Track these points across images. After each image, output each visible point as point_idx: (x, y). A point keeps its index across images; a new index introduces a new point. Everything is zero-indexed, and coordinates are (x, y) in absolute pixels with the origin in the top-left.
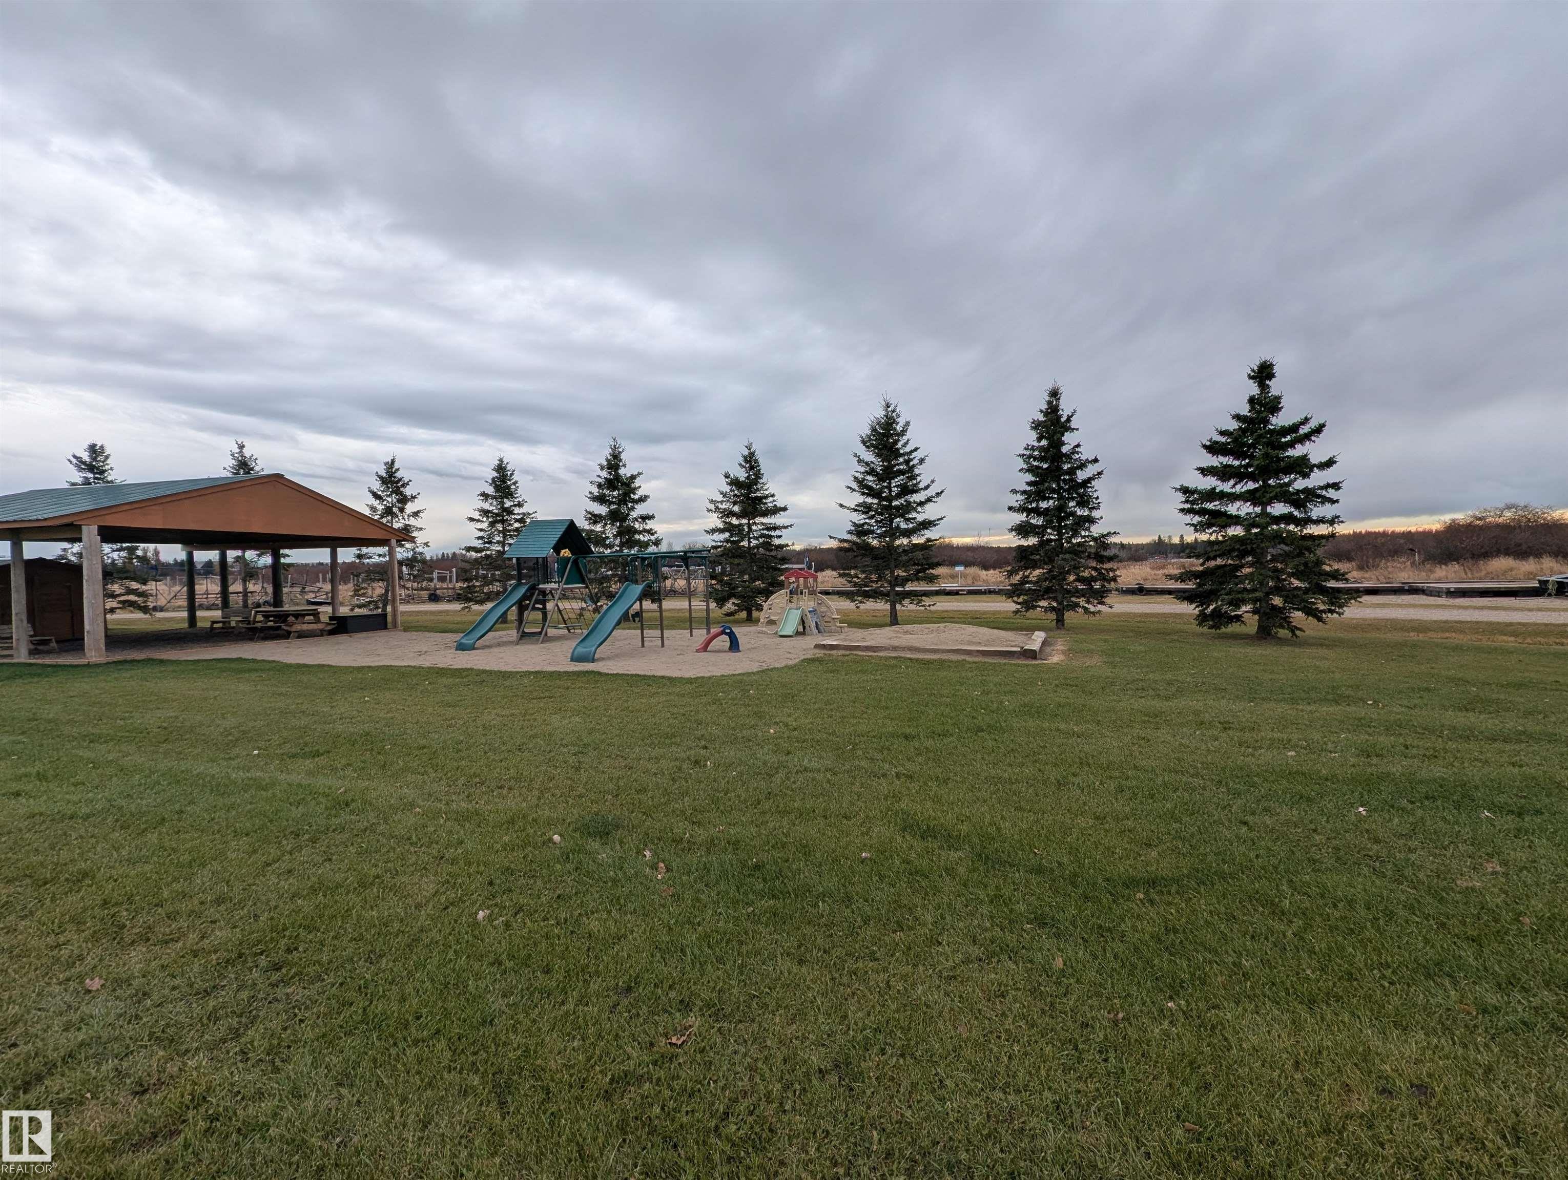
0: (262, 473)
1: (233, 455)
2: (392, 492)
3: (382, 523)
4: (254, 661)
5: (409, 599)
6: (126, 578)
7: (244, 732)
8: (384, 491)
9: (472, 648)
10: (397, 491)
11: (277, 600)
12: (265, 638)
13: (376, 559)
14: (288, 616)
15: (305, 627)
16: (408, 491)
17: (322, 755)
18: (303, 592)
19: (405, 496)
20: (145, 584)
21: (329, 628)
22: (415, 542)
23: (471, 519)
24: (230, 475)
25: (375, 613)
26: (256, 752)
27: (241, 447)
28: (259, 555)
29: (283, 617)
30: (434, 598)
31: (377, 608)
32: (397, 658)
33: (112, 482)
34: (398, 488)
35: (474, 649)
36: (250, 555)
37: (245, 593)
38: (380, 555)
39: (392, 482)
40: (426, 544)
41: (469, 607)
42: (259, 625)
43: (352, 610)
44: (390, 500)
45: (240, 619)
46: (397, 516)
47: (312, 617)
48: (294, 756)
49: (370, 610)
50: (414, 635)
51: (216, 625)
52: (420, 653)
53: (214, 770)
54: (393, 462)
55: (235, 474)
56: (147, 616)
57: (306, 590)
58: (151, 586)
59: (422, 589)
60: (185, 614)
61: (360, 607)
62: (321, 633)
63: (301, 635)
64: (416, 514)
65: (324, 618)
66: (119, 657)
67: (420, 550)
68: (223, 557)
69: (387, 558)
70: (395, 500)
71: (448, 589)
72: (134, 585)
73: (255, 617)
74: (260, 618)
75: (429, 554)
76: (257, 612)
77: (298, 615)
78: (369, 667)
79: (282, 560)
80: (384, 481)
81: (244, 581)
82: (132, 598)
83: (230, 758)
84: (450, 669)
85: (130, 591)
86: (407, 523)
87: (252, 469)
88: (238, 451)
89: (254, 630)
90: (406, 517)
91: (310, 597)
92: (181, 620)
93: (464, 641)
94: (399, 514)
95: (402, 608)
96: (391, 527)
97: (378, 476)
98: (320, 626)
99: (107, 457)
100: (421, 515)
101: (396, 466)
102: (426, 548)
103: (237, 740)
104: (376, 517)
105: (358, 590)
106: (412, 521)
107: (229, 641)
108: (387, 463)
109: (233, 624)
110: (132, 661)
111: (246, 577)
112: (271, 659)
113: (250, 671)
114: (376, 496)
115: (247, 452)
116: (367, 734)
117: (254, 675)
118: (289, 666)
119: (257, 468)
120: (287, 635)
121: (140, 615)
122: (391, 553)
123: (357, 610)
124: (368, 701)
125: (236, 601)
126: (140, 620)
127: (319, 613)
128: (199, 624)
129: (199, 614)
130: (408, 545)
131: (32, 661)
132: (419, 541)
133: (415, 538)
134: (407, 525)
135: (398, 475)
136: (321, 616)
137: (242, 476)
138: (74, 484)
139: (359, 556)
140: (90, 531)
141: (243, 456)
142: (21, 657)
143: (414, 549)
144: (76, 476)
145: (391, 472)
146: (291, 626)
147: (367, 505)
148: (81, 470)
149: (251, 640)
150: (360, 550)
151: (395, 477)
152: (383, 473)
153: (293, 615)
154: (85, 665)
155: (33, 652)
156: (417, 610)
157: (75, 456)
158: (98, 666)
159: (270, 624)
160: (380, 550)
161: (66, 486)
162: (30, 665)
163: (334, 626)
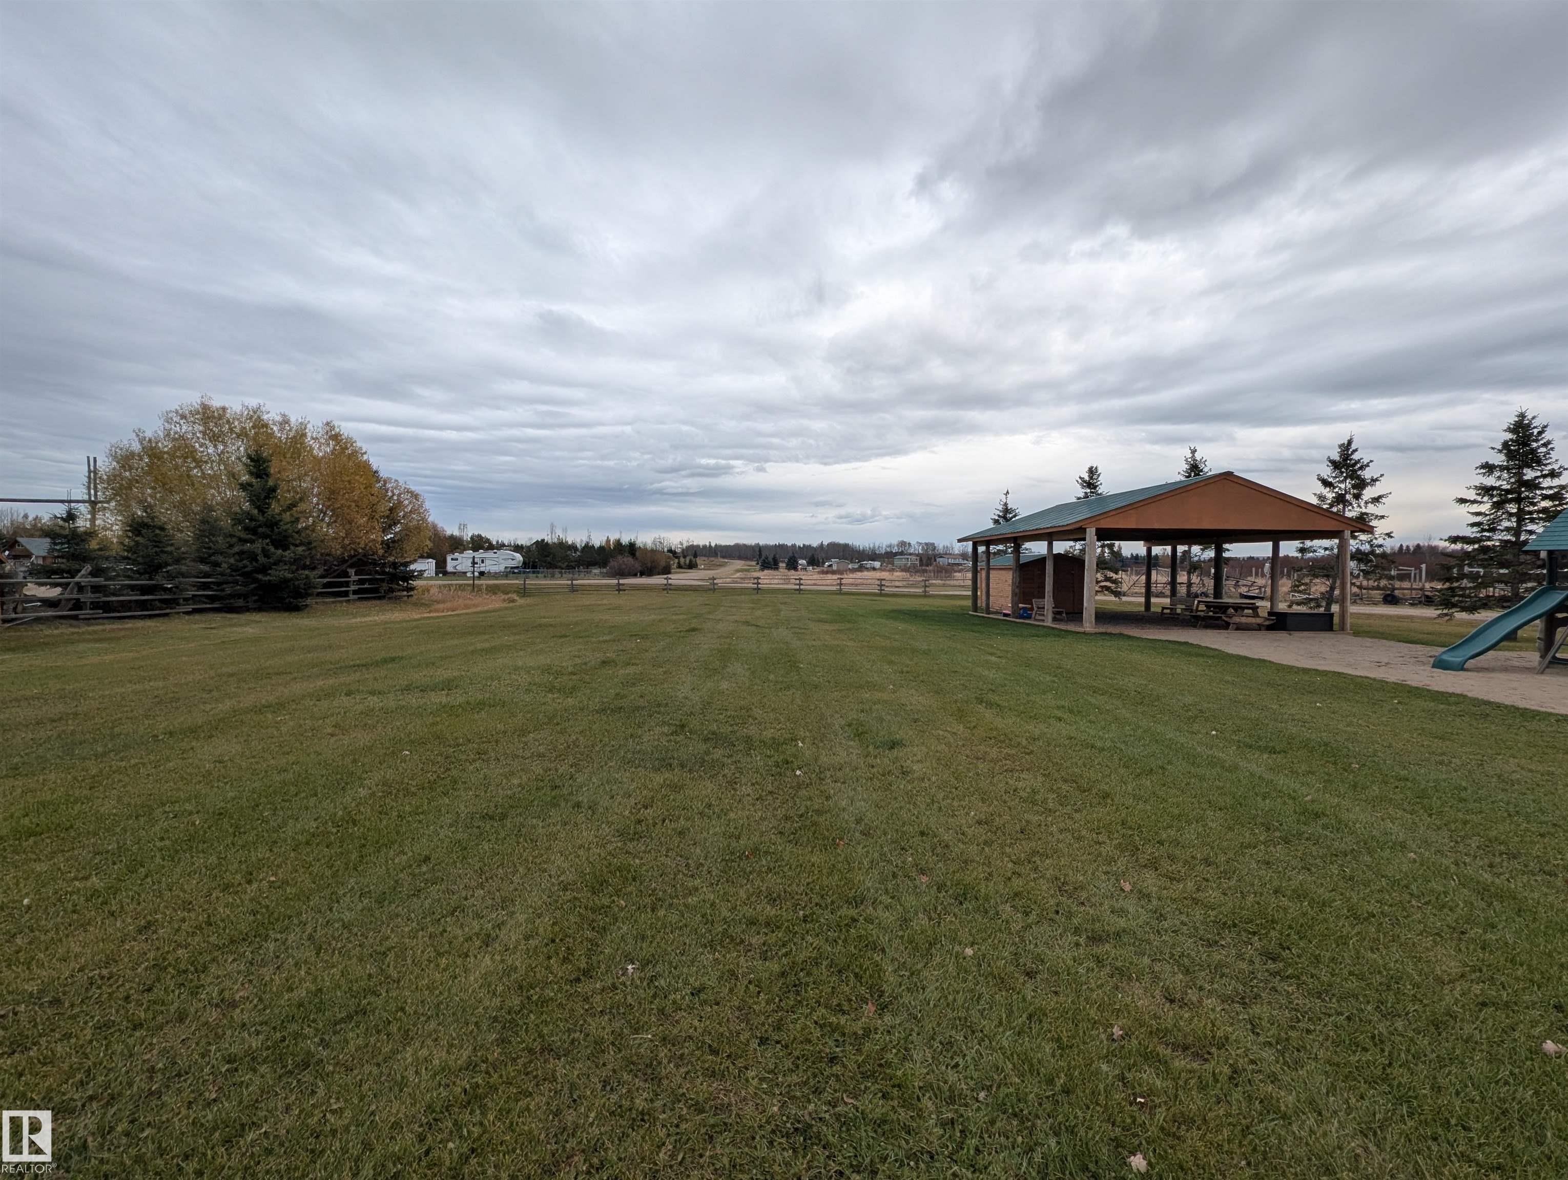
0: (1210, 474)
1: (1186, 460)
2: (1346, 478)
3: (1332, 512)
4: (1199, 646)
5: (1358, 599)
6: (1106, 569)
7: (1201, 711)
8: (1336, 477)
9: (1461, 667)
10: (1353, 475)
11: (1218, 592)
12: (1207, 627)
13: (1321, 553)
14: (1228, 607)
15: (1244, 620)
16: (1367, 474)
18: (1237, 585)
19: (1363, 480)
20: (1116, 574)
21: (1267, 623)
22: (1372, 533)
24: (1183, 479)
25: (1316, 611)
26: (1214, 732)
27: (1193, 452)
28: (1203, 550)
29: (1224, 608)
30: (1391, 599)
31: (1319, 606)
32: (1349, 665)
33: (1101, 494)
34: (1355, 471)
35: (1463, 669)
36: (1196, 549)
37: (1189, 584)
38: (1326, 549)
39: (1348, 466)
40: (1389, 535)
41: (1451, 615)
42: (1202, 614)
43: (1290, 606)
44: (1343, 486)
45: (1184, 607)
46: (1351, 504)
47: (1250, 611)
48: (1251, 747)
49: (1311, 608)
50: (1368, 641)
51: (1165, 611)
52: (1379, 664)
53: (1182, 740)
54: (1350, 442)
55: (1187, 477)
56: (1117, 599)
57: (1240, 583)
58: (1121, 575)
59: (1373, 588)
60: (1143, 600)
61: (1298, 604)
62: (1259, 628)
63: (1240, 628)
64: (1376, 500)
65: (1263, 613)
66: (1102, 629)
67: (1380, 541)
68: (1174, 551)
69: (1336, 551)
70: (1349, 486)
71: (1411, 589)
72: (1112, 575)
73: (1198, 606)
74: (1202, 607)
75: (1390, 545)
76: (1199, 602)
77: (1238, 608)
78: (1317, 670)
79: (1224, 555)
80: (1335, 465)
81: (1189, 573)
82: (1108, 584)
83: (1193, 733)
84: (1428, 691)
85: (1107, 579)
86: (1364, 510)
87: (1201, 471)
88: (1190, 455)
89: (1197, 618)
90: (1362, 504)
91: (1243, 590)
92: (1139, 604)
93: (1445, 657)
94: (1354, 502)
95: (1353, 609)
96: (1343, 516)
97: (1331, 461)
98: (1259, 621)
99: (1099, 475)
100: (1384, 500)
101: (1353, 447)
102: (1388, 540)
103: (1196, 717)
104: (1325, 507)
105: (1298, 586)
106: (1371, 509)
107: (1176, 626)
108: (1341, 446)
109: (1179, 611)
110: (1111, 634)
111: (1190, 569)
112: (1213, 647)
113: (1198, 655)
114: (1326, 483)
115: (1198, 456)
117: (1201, 660)
118: (1228, 654)
119: (1206, 470)
120: (1226, 626)
121: (1113, 598)
122: (1342, 546)
123: (1295, 607)
124: (1319, 708)
125: (1182, 590)
126: (1111, 601)
127: (1258, 607)
128: (1152, 609)
129: (1153, 600)
130: (1363, 537)
131: (1054, 626)
132: (1378, 531)
133: (1373, 527)
134: (1363, 514)
135: (1356, 457)
136: (1259, 610)
137: (1193, 478)
138: (1079, 498)
139: (1302, 550)
140: (1091, 533)
141: (1195, 460)
142: (1049, 623)
143: (1372, 541)
144: (1081, 492)
145: (1347, 454)
146: (1230, 618)
147: (1315, 494)
148: (1083, 487)
149: (1195, 626)
150: (1303, 543)
151: (1351, 460)
152: (1336, 457)
153: (1233, 607)
154: (1084, 633)
155: (1055, 620)
156: (1367, 612)
157: (1080, 478)
158: (1091, 634)
159: (1211, 614)
160: (1326, 543)
161: (1075, 500)
162: (1053, 628)
163: (1272, 622)
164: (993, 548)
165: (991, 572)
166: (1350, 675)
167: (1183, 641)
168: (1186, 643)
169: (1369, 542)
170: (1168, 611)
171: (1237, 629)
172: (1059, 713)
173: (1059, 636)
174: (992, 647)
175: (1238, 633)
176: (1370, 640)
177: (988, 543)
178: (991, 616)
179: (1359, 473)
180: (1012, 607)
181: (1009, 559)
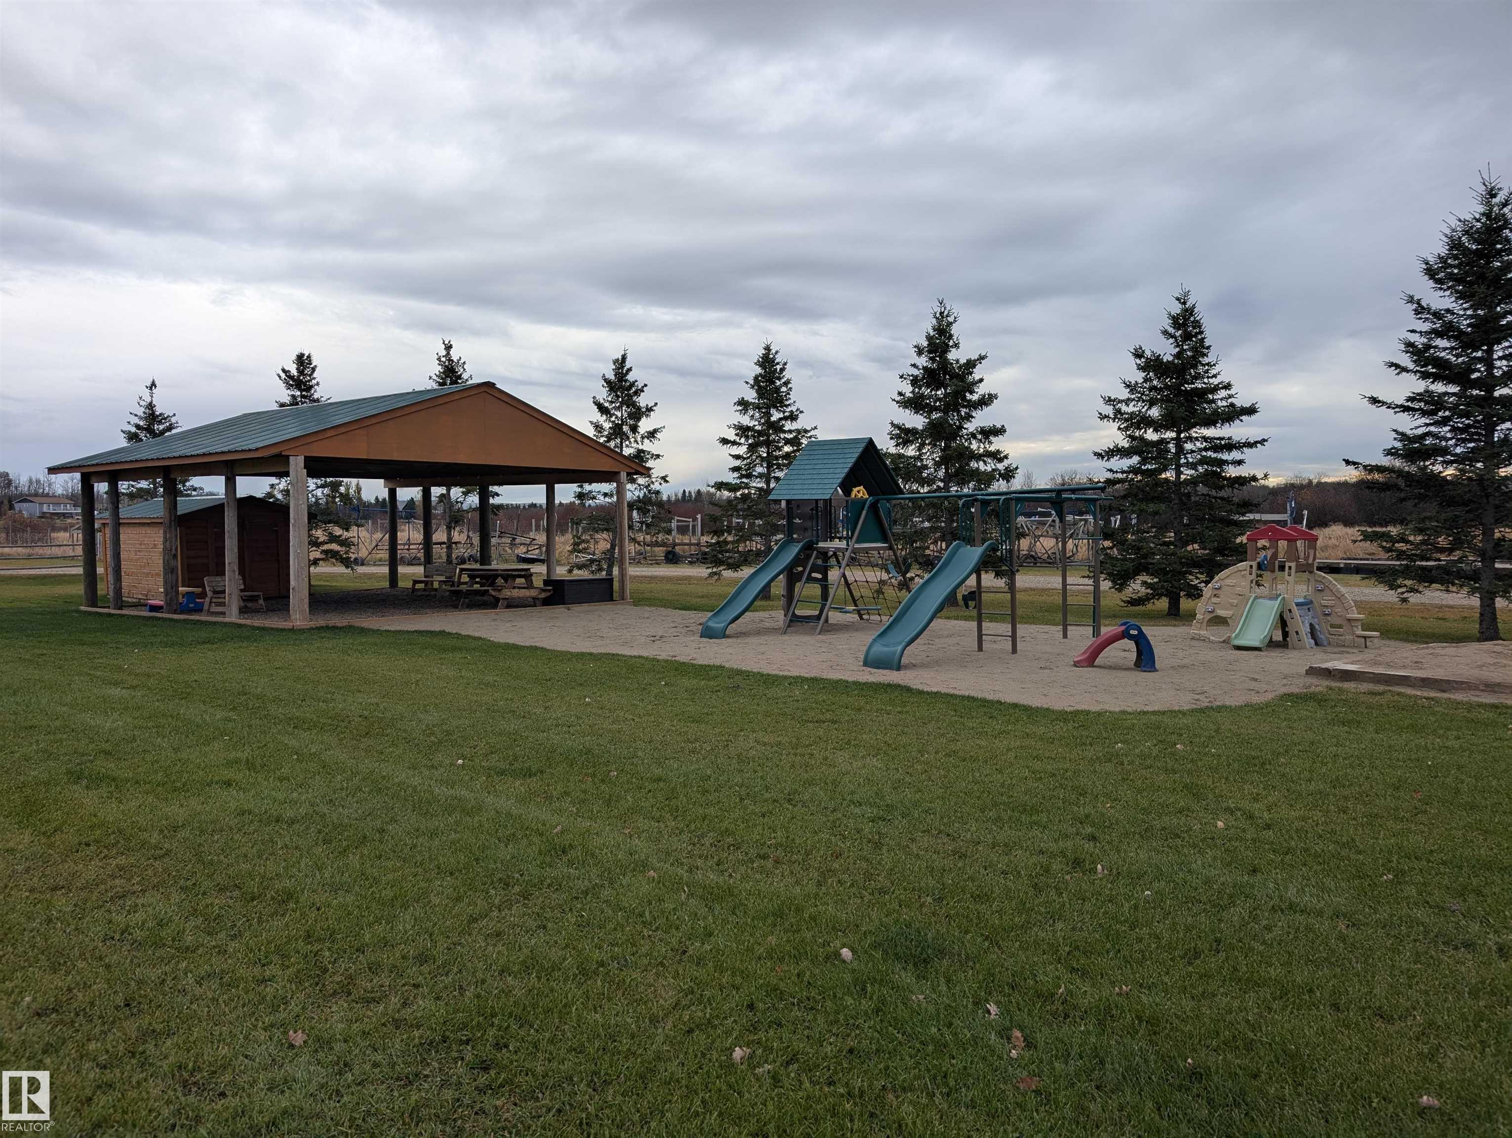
0: (470, 382)
1: (439, 359)
2: (621, 403)
3: (609, 448)
4: (458, 636)
5: (640, 559)
6: (330, 522)
7: (448, 733)
8: (612, 402)
9: (723, 635)
10: (629, 402)
11: (484, 557)
12: (471, 606)
13: (601, 500)
14: (497, 576)
15: (516, 593)
16: (643, 401)
17: (535, 775)
18: (513, 544)
19: (639, 408)
20: (347, 530)
21: (543, 595)
22: (649, 476)
23: (725, 441)
24: (435, 386)
25: (598, 576)
26: (460, 762)
27: (448, 347)
28: (465, 494)
29: (490, 578)
30: (672, 558)
31: (600, 569)
32: (625, 643)
33: (318, 400)
34: (630, 396)
35: (725, 636)
36: (456, 492)
37: (450, 544)
38: (605, 495)
39: (621, 388)
40: (664, 479)
41: (718, 574)
42: (464, 587)
43: (570, 571)
44: (619, 414)
45: (443, 578)
46: (628, 438)
47: (523, 580)
48: (502, 773)
49: (592, 572)
50: (646, 611)
51: (418, 586)
52: (654, 639)
53: (416, 781)
54: (624, 358)
55: (440, 384)
56: (349, 571)
57: (518, 540)
58: (353, 532)
59: (657, 544)
60: (386, 570)
61: (580, 567)
62: (533, 603)
63: (512, 604)
64: (652, 435)
65: (538, 582)
66: (321, 621)
67: (656, 487)
68: (427, 494)
69: (615, 499)
70: (625, 415)
71: (690, 544)
72: (338, 531)
73: (460, 576)
74: (465, 578)
75: (667, 492)
76: (462, 570)
77: (509, 576)
78: (591, 654)
79: (491, 501)
80: (612, 387)
81: (449, 528)
82: (334, 547)
83: (433, 766)
84: (693, 665)
85: (333, 539)
86: (641, 447)
87: (460, 377)
88: (444, 353)
89: (459, 594)
90: (639, 439)
91: (521, 551)
92: (382, 577)
93: (711, 624)
94: (631, 435)
95: (633, 571)
96: (621, 454)
97: (605, 380)
98: (533, 593)
99: (314, 369)
100: (658, 435)
101: (628, 365)
102: (664, 484)
103: (440, 742)
104: (602, 440)
105: (578, 544)
106: (647, 445)
107: (429, 607)
108: (615, 362)
109: (436, 585)
110: (334, 628)
111: (450, 523)
112: (477, 634)
113: (454, 649)
114: (602, 409)
115: (455, 355)
116: (589, 752)
117: (458, 655)
118: (498, 645)
119: (465, 376)
120: (494, 604)
121: (341, 569)
122: (620, 491)
123: (576, 572)
124: (588, 704)
125: (439, 552)
126: (341, 575)
127: (531, 575)
128: (401, 584)
129: (402, 570)
130: (641, 481)
131: (243, 622)
132: (655, 473)
133: (650, 469)
134: (640, 451)
135: (631, 377)
136: (534, 578)
137: (449, 388)
138: (282, 405)
139: (581, 496)
140: (297, 463)
141: (450, 360)
142: (233, 616)
143: (649, 485)
144: (285, 395)
145: (622, 373)
146: (500, 591)
147: (591, 423)
148: (289, 386)
149: (455, 607)
150: (581, 487)
151: (626, 381)
152: (611, 376)
153: (502, 576)
154: (292, 630)
155: (243, 611)
156: (649, 574)
157: (284, 370)
158: (302, 631)
159: (477, 586)
160: (606, 487)
161: (275, 407)
162: (240, 626)
163: (549, 594)
164: (124, 486)
165: (122, 530)
166: (624, 656)
167: (437, 629)
168: (442, 633)
169: (646, 487)
170: (422, 586)
171: (508, 606)
172: (228, 774)
173: (248, 638)
174: (120, 669)
175: (509, 613)
176: (648, 608)
177: (113, 477)
178: (124, 612)
179: (635, 398)
180: (166, 593)
181: (156, 507)
